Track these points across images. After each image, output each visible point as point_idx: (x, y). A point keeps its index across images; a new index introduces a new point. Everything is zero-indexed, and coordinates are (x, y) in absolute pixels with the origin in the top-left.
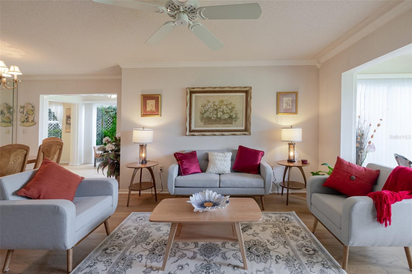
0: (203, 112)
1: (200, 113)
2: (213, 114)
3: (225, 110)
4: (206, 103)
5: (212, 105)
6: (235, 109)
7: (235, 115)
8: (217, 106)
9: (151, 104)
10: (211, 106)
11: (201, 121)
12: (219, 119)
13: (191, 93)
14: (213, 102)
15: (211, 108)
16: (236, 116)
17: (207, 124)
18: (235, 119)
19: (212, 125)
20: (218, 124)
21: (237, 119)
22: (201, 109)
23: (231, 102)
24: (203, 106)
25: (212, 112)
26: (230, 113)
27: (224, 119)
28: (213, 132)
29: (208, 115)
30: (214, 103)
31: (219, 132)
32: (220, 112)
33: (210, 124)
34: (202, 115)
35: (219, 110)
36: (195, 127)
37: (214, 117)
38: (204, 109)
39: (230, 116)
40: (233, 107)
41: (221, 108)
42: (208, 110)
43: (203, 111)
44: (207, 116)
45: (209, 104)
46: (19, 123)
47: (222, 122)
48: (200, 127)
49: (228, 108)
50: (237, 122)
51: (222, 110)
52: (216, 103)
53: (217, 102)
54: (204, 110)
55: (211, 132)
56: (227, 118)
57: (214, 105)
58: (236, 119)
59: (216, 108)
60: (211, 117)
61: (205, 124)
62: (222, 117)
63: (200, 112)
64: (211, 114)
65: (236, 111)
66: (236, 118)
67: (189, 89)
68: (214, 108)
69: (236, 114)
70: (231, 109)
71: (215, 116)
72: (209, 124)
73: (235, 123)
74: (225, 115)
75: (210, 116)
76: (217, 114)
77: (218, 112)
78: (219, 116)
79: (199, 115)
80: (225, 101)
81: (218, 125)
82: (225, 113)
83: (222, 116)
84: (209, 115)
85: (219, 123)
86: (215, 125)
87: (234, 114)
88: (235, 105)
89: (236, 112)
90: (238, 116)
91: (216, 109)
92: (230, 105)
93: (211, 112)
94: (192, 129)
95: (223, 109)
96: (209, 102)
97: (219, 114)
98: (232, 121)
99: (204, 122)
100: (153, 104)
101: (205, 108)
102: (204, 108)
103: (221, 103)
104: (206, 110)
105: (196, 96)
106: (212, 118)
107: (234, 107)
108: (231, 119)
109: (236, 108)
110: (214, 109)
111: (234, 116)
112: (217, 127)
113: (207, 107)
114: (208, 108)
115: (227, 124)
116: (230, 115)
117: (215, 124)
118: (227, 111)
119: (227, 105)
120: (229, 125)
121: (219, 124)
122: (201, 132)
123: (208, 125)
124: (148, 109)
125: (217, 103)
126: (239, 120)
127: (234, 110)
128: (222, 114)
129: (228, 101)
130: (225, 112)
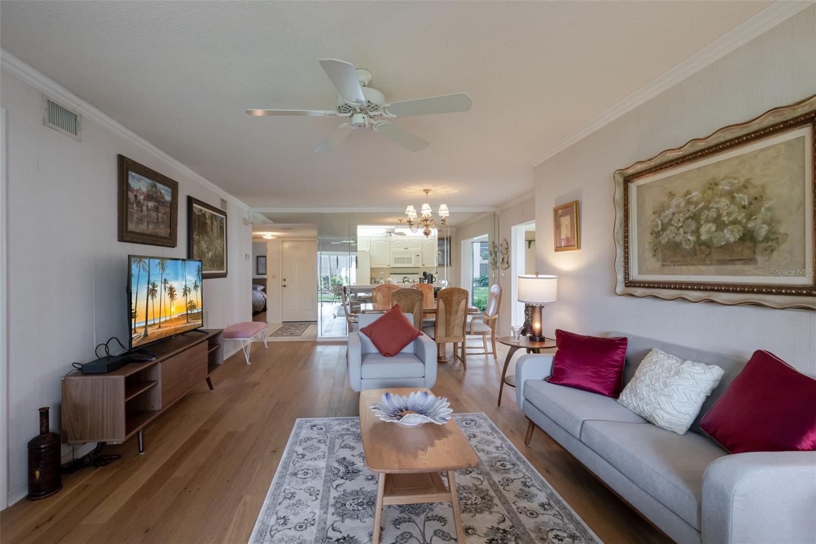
0: (657, 230)
2: (685, 233)
3: (725, 213)
4: (666, 199)
5: (683, 204)
6: (767, 204)
7: (766, 227)
8: (697, 204)
9: (566, 225)
10: (678, 206)
11: (655, 255)
12: (703, 247)
13: (627, 180)
14: (683, 192)
15: (679, 213)
16: (769, 231)
17: (669, 263)
18: (765, 245)
19: (683, 268)
20: (703, 262)
21: (778, 243)
22: (653, 221)
23: (748, 181)
24: (658, 212)
25: (682, 227)
26: (744, 221)
27: (722, 247)
28: (681, 289)
29: (672, 236)
30: (688, 197)
31: (699, 290)
32: (707, 221)
33: (677, 264)
34: (656, 238)
35: (703, 217)
36: (639, 273)
37: (689, 240)
38: (661, 220)
39: (744, 234)
40: (756, 199)
41: (712, 208)
42: (671, 220)
43: (657, 226)
44: (669, 239)
45: (674, 202)
47: (715, 256)
48: (652, 272)
49: (735, 204)
50: (775, 254)
51: (713, 214)
52: (694, 194)
53: (696, 191)
54: (660, 222)
55: (675, 288)
56: (732, 239)
57: (689, 202)
58: (770, 243)
59: (694, 210)
60: (681, 243)
61: (665, 263)
62: (715, 241)
63: (649, 231)
64: (679, 234)
65: (769, 209)
66: (772, 240)
67: (621, 174)
68: (689, 211)
69: (771, 222)
70: (750, 204)
71: (692, 238)
72: (674, 263)
73: (767, 258)
74: (725, 230)
75: (678, 239)
76: (697, 232)
77: (702, 222)
78: (703, 237)
79: (649, 238)
80: (723, 179)
81: (701, 267)
82: (727, 222)
83: (714, 235)
84: (674, 237)
85: (704, 260)
86: (691, 268)
87: (763, 223)
88: (763, 187)
89: (769, 214)
90: (782, 229)
91: (695, 214)
92: (745, 190)
93: (680, 224)
94: (631, 279)
95: (718, 209)
96: (671, 195)
97: (703, 230)
98: (754, 253)
99: (660, 259)
101: (662, 218)
102: (660, 216)
103: (710, 192)
104: (666, 221)
105: (639, 187)
106: (684, 245)
107: (762, 197)
108: (748, 244)
109: (770, 199)
110: (687, 215)
111: (763, 231)
112: (696, 274)
113: (669, 212)
114: (670, 216)
115: (732, 261)
116: (745, 227)
117: (692, 265)
118: (734, 216)
119: (731, 195)
120: (739, 267)
121: (704, 265)
122: (649, 287)
123: (673, 267)
124: (563, 236)
125: (696, 195)
126: (784, 247)
127: (760, 207)
128: (714, 228)
129: (735, 179)
130: (725, 218)
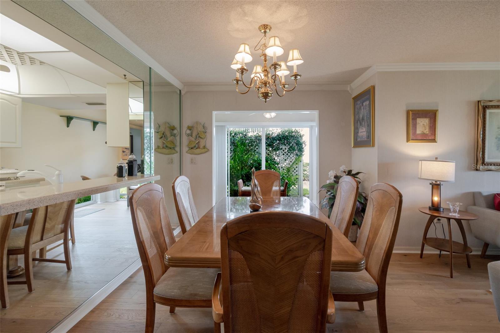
1: (496, 138)
9: (423, 124)
11: (498, 149)
13: (485, 108)
22: (498, 132)
36: (488, 158)
46: (185, 149)
48: (496, 158)
67: (483, 103)
94: (487, 161)
100: (425, 124)
105: (490, 113)
124: (418, 132)
